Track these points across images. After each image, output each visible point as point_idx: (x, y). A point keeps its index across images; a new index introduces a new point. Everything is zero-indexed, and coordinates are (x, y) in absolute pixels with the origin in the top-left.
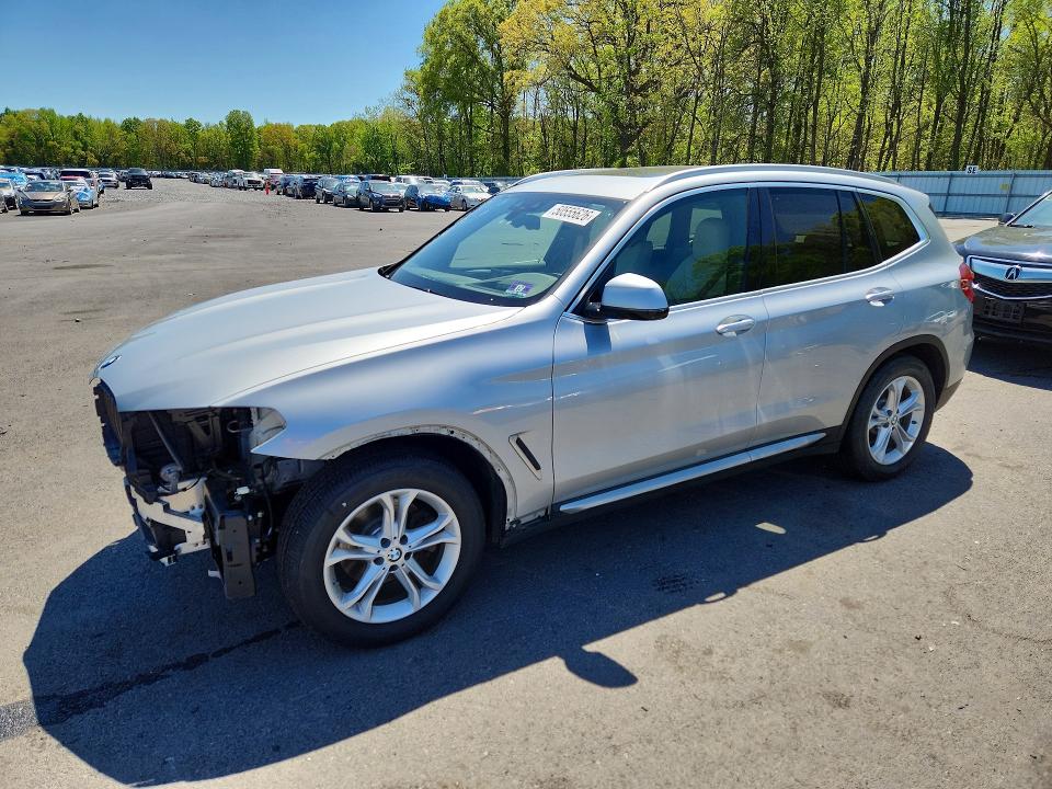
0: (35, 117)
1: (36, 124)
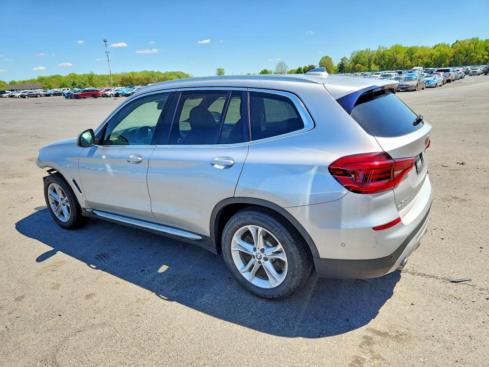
0: (467, 43)
1: (468, 46)
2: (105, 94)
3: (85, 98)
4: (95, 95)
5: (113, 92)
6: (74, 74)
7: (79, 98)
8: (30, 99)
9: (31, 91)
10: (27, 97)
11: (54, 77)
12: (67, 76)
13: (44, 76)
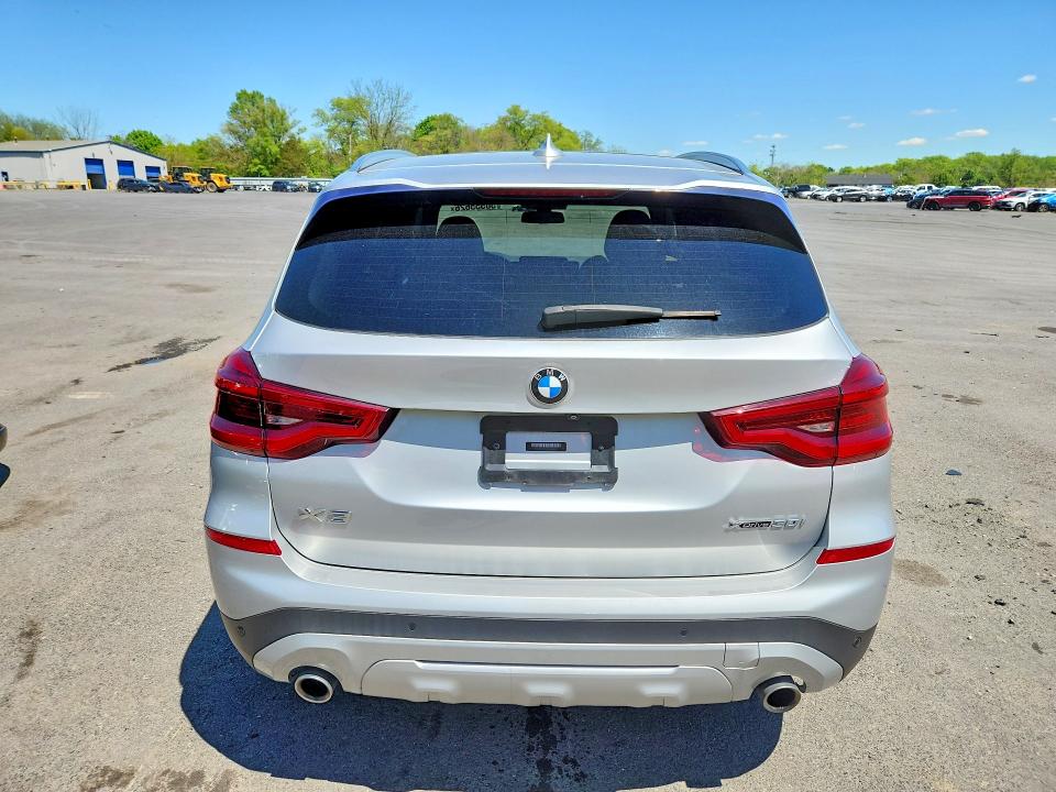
2: (1005, 203)
3: (952, 209)
4: (976, 203)
5: (1026, 200)
6: (978, 154)
7: (935, 209)
8: (845, 203)
9: (853, 188)
10: (840, 199)
11: (931, 160)
12: (960, 159)
13: (910, 158)
